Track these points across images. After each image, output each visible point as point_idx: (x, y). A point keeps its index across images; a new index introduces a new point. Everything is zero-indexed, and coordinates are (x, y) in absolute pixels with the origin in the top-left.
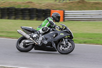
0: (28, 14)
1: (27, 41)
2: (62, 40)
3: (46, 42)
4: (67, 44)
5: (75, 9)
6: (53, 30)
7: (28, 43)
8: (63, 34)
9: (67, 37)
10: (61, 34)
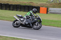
0: (27, 8)
1: (18, 22)
2: (36, 22)
3: (27, 23)
4: (38, 25)
5: (57, 7)
6: (32, 17)
7: (18, 23)
8: (36, 19)
9: (38, 21)
10: (35, 19)
